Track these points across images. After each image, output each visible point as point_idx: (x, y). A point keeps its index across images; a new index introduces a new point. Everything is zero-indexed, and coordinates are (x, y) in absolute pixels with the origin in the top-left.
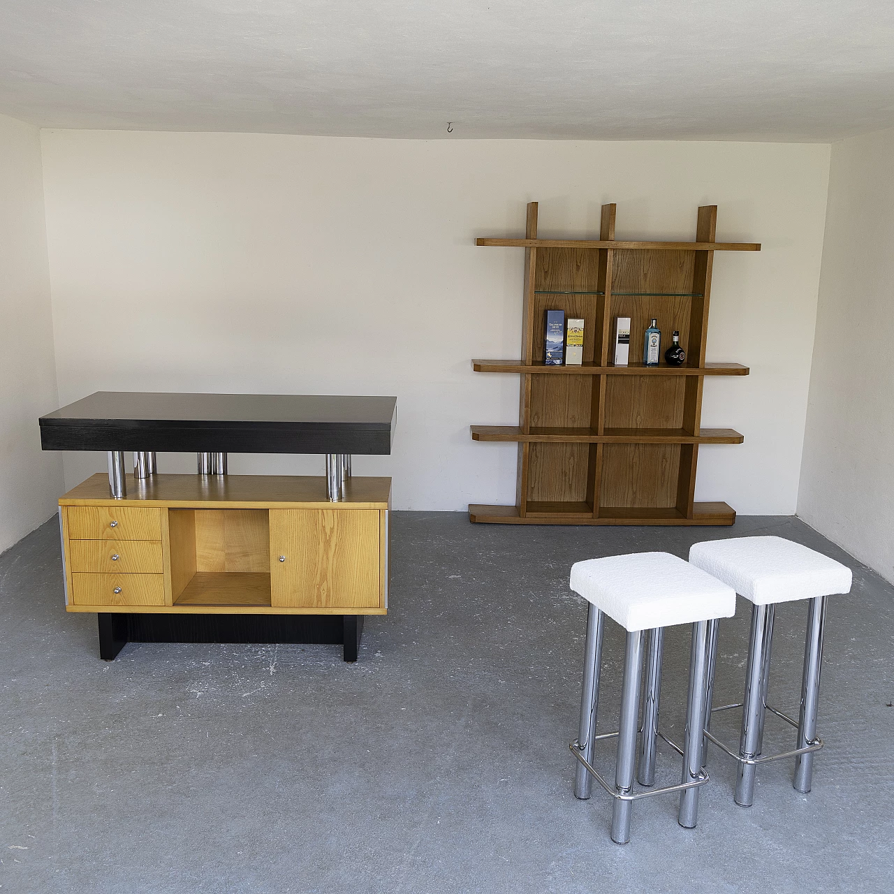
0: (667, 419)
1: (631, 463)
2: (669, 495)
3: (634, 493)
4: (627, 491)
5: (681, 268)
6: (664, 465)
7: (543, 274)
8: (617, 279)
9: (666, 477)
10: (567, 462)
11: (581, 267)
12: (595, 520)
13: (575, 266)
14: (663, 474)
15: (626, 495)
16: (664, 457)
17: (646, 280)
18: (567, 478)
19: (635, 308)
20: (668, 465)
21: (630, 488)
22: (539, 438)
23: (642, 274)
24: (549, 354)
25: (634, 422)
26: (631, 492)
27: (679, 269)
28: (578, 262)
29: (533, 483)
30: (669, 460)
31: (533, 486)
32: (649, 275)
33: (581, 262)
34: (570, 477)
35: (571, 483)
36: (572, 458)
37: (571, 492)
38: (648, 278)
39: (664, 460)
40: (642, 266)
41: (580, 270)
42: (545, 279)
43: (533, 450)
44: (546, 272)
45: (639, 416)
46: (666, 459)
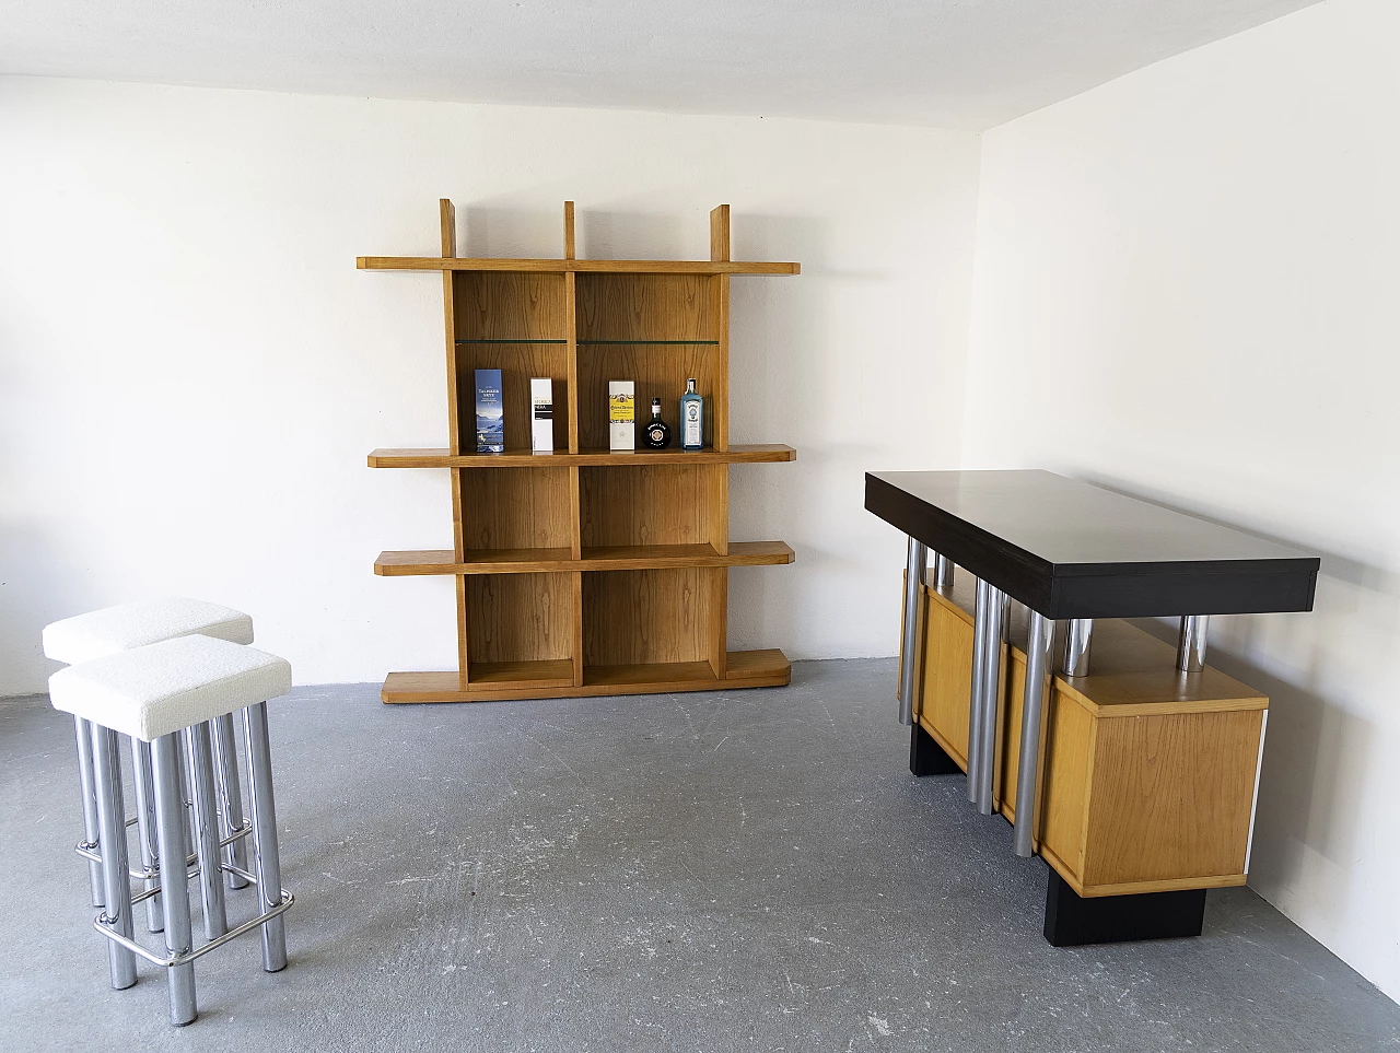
0: (687, 530)
1: (636, 598)
2: (696, 641)
3: (645, 642)
4: (633, 642)
5: (692, 303)
7: (479, 314)
8: (596, 322)
9: (691, 617)
10: (538, 601)
11: (539, 303)
12: (576, 689)
13: (528, 302)
14: (686, 611)
15: (633, 647)
16: (685, 588)
17: (639, 323)
18: (541, 624)
20: (690, 602)
21: (639, 636)
22: (480, 568)
23: (633, 313)
24: (481, 437)
25: (637, 536)
26: (639, 641)
27: (687, 305)
28: (534, 296)
29: (488, 634)
30: (693, 591)
31: (488, 640)
32: (643, 315)
33: (539, 296)
34: (546, 623)
35: (546, 632)
36: (546, 594)
37: (548, 646)
38: (642, 319)
39: (686, 592)
40: (632, 301)
41: (537, 308)
42: (483, 322)
43: (485, 585)
44: (484, 311)
45: (644, 528)
46: (688, 590)
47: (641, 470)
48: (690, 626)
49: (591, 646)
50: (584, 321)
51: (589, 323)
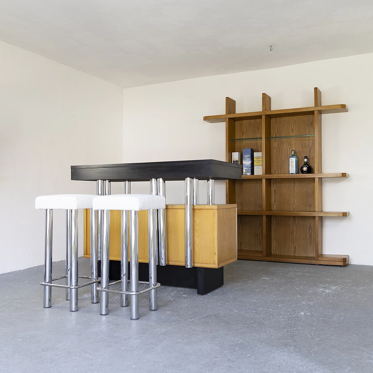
0: (310, 206)
1: (292, 230)
3: (295, 247)
4: (290, 247)
6: (310, 232)
9: (312, 239)
12: (264, 258)
13: (256, 128)
14: (310, 236)
15: (290, 249)
16: (310, 228)
17: (293, 132)
18: (258, 237)
19: (288, 147)
20: (312, 233)
21: (293, 245)
23: (291, 129)
24: (244, 170)
25: (292, 207)
26: (293, 247)
27: (310, 125)
28: (258, 126)
31: (241, 241)
32: (294, 129)
33: (260, 126)
35: (260, 241)
36: (260, 227)
37: (261, 245)
38: (294, 131)
39: (310, 229)
40: (290, 125)
41: (259, 130)
42: (243, 136)
43: (240, 222)
44: (243, 132)
45: (294, 204)
46: (311, 229)
47: (294, 183)
48: (312, 243)
49: (275, 247)
50: (274, 133)
51: (276, 134)
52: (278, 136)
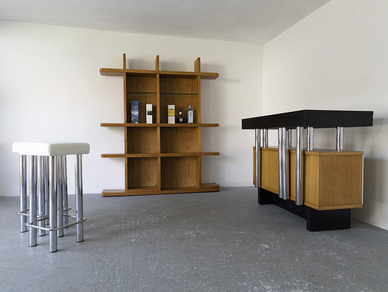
0: (189, 148)
1: (175, 168)
2: (192, 181)
5: (190, 86)
9: (190, 173)
10: (147, 169)
13: (145, 85)
14: (189, 172)
15: (174, 182)
17: (175, 91)
18: (148, 175)
20: (190, 169)
22: (131, 155)
23: (174, 88)
24: (132, 119)
25: (175, 150)
26: (176, 180)
27: (188, 86)
28: (147, 83)
30: (191, 166)
31: (133, 180)
32: (176, 89)
34: (149, 175)
35: (149, 178)
36: (149, 167)
37: (150, 182)
40: (173, 85)
41: (148, 86)
42: (133, 90)
43: (132, 163)
44: (133, 87)
45: (177, 148)
46: (190, 165)
47: (176, 131)
48: (190, 176)
50: (160, 90)
51: (162, 91)
52: (163, 92)
